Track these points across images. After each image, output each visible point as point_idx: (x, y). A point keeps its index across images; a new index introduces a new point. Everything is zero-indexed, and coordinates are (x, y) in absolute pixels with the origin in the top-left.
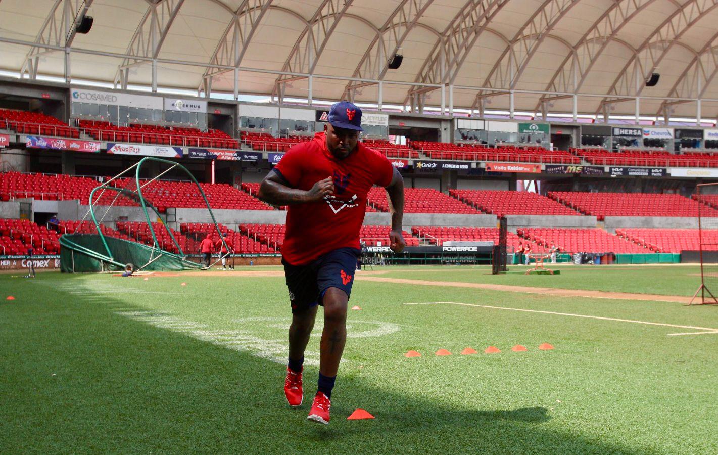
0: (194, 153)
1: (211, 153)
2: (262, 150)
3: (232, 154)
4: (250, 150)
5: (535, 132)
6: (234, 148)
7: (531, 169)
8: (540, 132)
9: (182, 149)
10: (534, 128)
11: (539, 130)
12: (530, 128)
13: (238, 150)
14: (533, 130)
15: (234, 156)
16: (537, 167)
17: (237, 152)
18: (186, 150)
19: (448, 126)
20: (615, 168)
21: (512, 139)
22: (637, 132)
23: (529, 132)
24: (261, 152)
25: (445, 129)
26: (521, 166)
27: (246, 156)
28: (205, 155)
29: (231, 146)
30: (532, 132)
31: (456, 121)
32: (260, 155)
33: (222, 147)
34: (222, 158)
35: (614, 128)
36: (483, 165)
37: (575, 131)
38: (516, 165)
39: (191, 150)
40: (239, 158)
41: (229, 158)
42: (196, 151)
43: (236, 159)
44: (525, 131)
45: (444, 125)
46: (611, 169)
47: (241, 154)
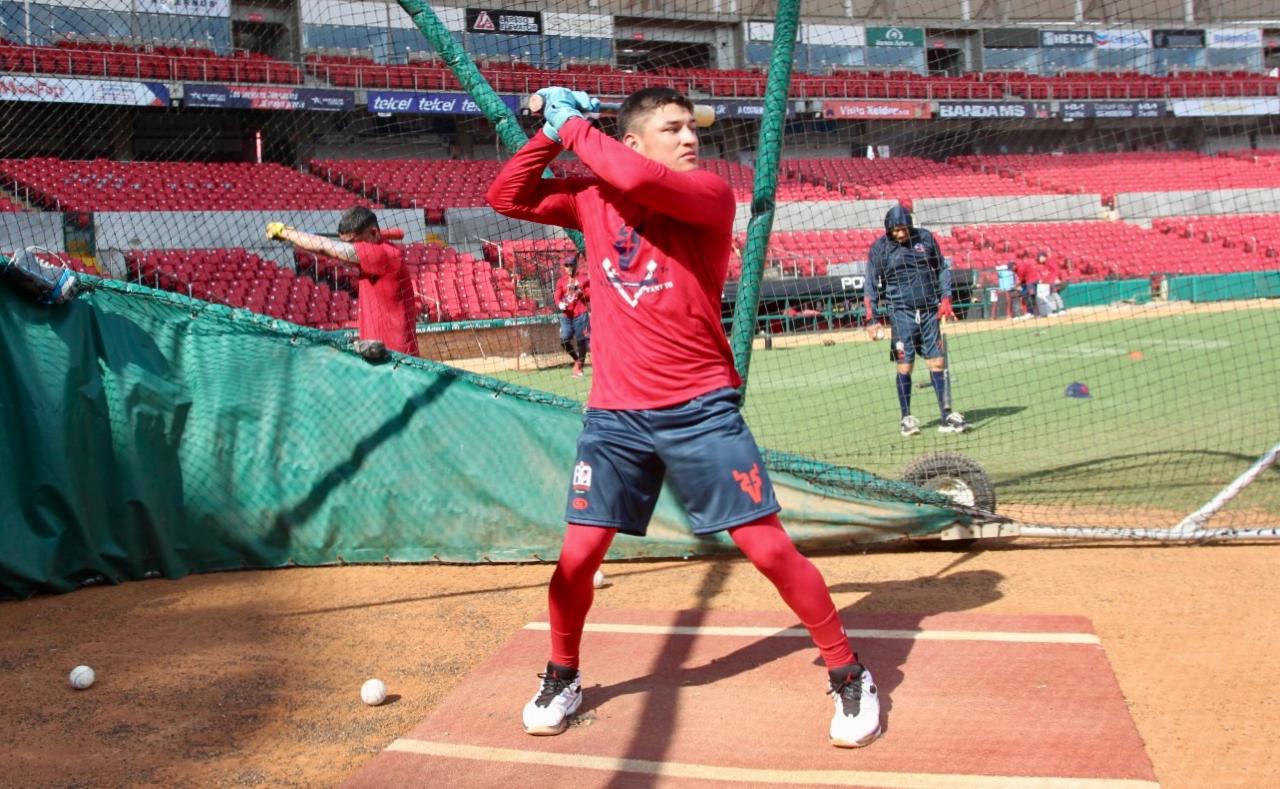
0: (195, 95)
1: (236, 94)
2: (353, 85)
3: (285, 96)
4: (328, 86)
5: (897, 43)
6: (290, 82)
7: (913, 112)
8: (905, 43)
9: (167, 86)
10: (894, 34)
11: (905, 39)
12: (887, 36)
13: (299, 86)
14: (893, 40)
15: (290, 100)
16: (924, 107)
17: (295, 91)
18: (176, 90)
19: (730, 37)
20: (1069, 103)
21: (854, 61)
22: (1085, 38)
23: (887, 43)
24: (352, 89)
25: (724, 44)
26: (890, 105)
27: (316, 100)
28: (221, 98)
29: (284, 78)
30: (891, 43)
31: (745, 25)
32: (348, 97)
33: (263, 80)
34: (264, 105)
35: (1043, 32)
36: (818, 105)
37: (968, 42)
38: (883, 105)
39: (187, 90)
40: (303, 105)
41: (277, 105)
42: (199, 89)
43: (295, 105)
44: (879, 43)
45: (721, 36)
46: (1062, 105)
47: (304, 95)
